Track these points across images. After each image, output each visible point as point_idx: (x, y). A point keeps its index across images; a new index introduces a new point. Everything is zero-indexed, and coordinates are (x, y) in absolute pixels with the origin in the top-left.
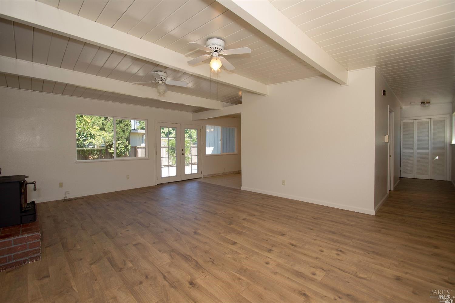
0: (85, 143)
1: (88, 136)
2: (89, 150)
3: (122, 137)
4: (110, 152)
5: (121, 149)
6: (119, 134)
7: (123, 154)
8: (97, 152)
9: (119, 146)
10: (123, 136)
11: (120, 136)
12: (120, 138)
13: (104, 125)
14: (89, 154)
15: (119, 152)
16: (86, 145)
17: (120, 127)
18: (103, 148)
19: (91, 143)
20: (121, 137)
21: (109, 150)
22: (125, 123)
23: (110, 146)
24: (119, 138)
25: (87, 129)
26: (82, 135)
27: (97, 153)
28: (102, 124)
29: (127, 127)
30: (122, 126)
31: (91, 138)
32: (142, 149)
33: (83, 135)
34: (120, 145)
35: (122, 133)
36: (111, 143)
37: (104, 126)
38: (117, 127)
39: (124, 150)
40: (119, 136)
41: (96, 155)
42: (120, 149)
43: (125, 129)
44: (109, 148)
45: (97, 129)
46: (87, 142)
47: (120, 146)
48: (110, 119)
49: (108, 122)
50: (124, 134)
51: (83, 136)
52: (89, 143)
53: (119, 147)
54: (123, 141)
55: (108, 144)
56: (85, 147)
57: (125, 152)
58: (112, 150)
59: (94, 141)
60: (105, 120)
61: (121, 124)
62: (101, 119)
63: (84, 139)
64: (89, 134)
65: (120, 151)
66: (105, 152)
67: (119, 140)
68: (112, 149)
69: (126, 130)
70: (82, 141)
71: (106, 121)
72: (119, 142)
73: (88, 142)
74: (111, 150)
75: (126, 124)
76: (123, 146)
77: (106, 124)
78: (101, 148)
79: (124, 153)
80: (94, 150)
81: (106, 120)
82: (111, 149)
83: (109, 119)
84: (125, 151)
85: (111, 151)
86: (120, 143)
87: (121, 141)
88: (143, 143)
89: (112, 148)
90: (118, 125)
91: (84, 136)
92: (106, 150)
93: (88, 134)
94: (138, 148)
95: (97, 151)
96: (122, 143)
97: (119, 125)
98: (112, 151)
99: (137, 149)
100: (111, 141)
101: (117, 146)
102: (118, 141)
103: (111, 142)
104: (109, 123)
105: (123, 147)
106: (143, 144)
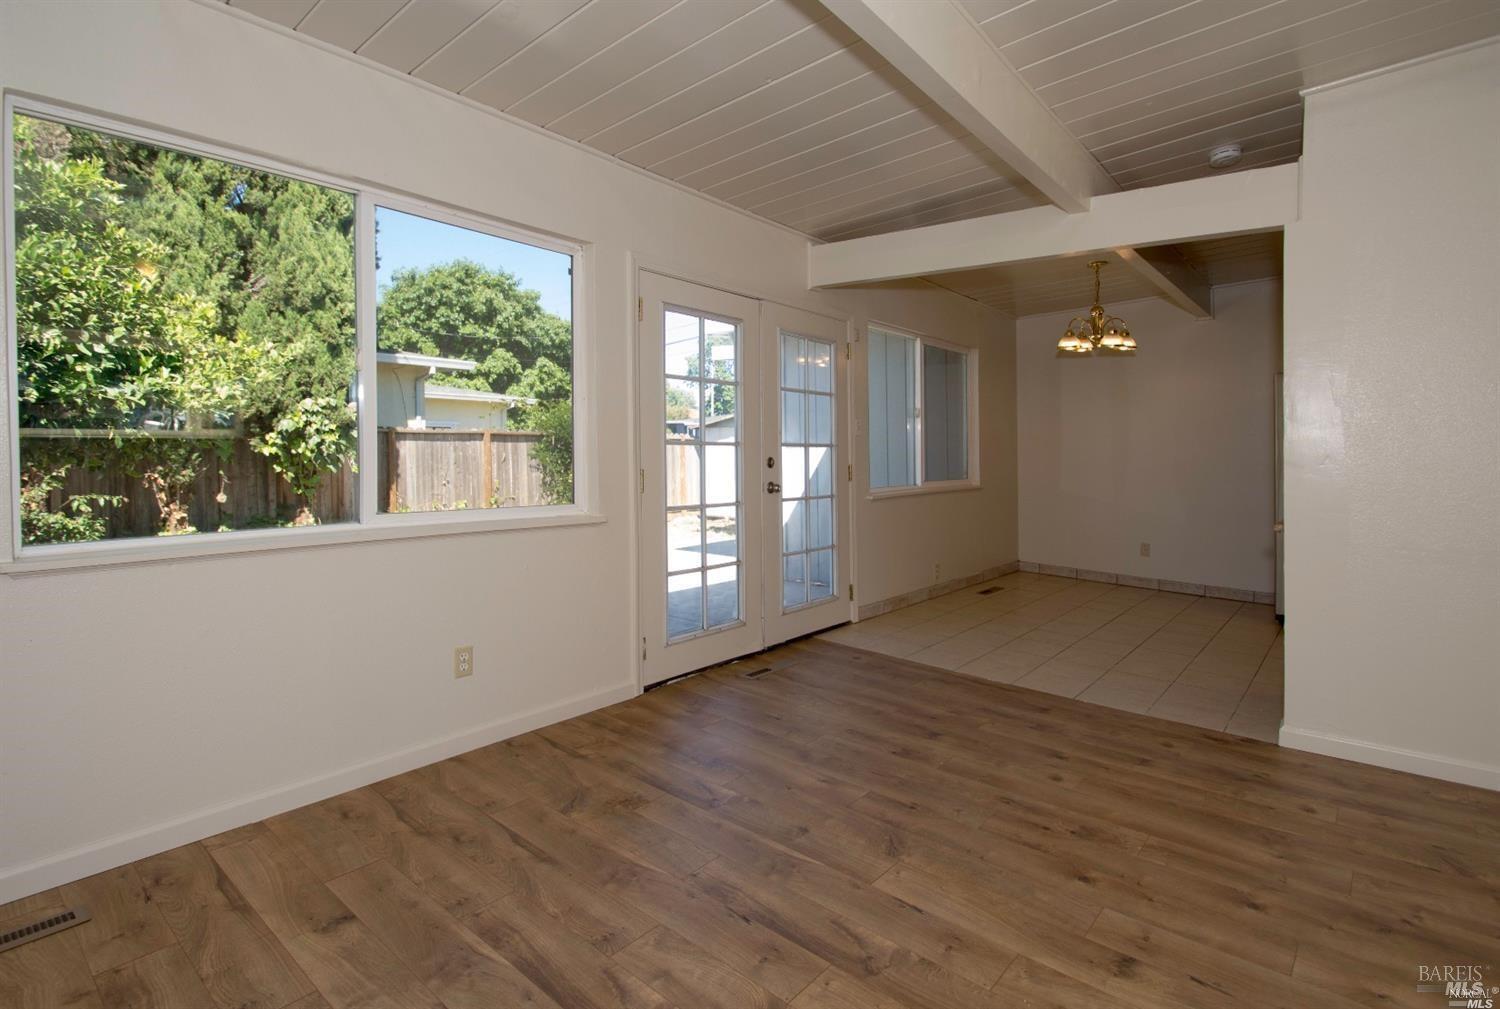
0: (112, 392)
1: (141, 347)
2: (149, 441)
3: (327, 379)
4: (261, 454)
5: (323, 442)
6: (312, 361)
7: (331, 467)
8: (191, 452)
9: (308, 423)
10: (330, 375)
11: (315, 375)
12: (317, 386)
13: (231, 312)
14: (146, 466)
15: (308, 454)
16: (125, 409)
17: (317, 328)
18: (222, 433)
19: (159, 401)
20: (322, 381)
21: (253, 442)
22: (342, 311)
23: (263, 423)
24: (312, 384)
25: (130, 302)
26: (93, 338)
27: (187, 460)
28: (221, 305)
29: (353, 331)
30: (324, 323)
31: (157, 365)
32: (420, 443)
33: (102, 340)
34: (313, 419)
35: (327, 357)
36: (266, 409)
37: (231, 320)
38: (300, 326)
39: (337, 444)
40: (309, 375)
41: (185, 468)
42: (316, 439)
43: (342, 341)
44: (253, 435)
45: (197, 312)
46: (127, 388)
47: (315, 427)
48: (262, 283)
49: (249, 297)
50: (335, 364)
51: (100, 349)
52: (144, 397)
53: (311, 430)
54: (333, 402)
55: (253, 410)
56: (116, 424)
57: (341, 456)
58: (274, 444)
59: (178, 384)
60: (236, 285)
61: (320, 312)
62: (213, 282)
63: (106, 364)
64: (147, 334)
65: (312, 451)
66: (231, 451)
67: (306, 395)
68: (271, 437)
69: (348, 345)
70: (90, 377)
71: (243, 293)
72: (308, 403)
73: (134, 387)
74: (266, 442)
75: (347, 313)
76: (333, 427)
77: (241, 310)
78: (212, 433)
79: (335, 461)
80: (176, 444)
81: (238, 288)
82: (267, 437)
83: (256, 281)
84: (339, 450)
85: (267, 451)
86: (316, 408)
87: (322, 402)
88: (416, 415)
89: (273, 435)
90: (304, 319)
91: (108, 346)
92: (241, 445)
93: (137, 335)
94: (404, 436)
95: (193, 445)
96: (323, 408)
97: (311, 316)
98: (274, 450)
99: (393, 445)
100: (265, 396)
101: (301, 425)
102: (304, 397)
103: (267, 401)
104: (256, 304)
105: (332, 431)
106: (419, 418)
